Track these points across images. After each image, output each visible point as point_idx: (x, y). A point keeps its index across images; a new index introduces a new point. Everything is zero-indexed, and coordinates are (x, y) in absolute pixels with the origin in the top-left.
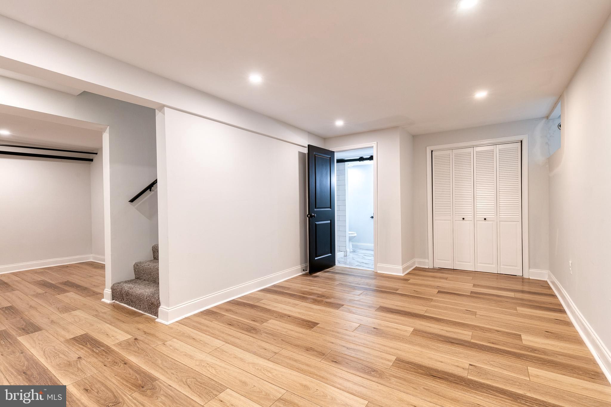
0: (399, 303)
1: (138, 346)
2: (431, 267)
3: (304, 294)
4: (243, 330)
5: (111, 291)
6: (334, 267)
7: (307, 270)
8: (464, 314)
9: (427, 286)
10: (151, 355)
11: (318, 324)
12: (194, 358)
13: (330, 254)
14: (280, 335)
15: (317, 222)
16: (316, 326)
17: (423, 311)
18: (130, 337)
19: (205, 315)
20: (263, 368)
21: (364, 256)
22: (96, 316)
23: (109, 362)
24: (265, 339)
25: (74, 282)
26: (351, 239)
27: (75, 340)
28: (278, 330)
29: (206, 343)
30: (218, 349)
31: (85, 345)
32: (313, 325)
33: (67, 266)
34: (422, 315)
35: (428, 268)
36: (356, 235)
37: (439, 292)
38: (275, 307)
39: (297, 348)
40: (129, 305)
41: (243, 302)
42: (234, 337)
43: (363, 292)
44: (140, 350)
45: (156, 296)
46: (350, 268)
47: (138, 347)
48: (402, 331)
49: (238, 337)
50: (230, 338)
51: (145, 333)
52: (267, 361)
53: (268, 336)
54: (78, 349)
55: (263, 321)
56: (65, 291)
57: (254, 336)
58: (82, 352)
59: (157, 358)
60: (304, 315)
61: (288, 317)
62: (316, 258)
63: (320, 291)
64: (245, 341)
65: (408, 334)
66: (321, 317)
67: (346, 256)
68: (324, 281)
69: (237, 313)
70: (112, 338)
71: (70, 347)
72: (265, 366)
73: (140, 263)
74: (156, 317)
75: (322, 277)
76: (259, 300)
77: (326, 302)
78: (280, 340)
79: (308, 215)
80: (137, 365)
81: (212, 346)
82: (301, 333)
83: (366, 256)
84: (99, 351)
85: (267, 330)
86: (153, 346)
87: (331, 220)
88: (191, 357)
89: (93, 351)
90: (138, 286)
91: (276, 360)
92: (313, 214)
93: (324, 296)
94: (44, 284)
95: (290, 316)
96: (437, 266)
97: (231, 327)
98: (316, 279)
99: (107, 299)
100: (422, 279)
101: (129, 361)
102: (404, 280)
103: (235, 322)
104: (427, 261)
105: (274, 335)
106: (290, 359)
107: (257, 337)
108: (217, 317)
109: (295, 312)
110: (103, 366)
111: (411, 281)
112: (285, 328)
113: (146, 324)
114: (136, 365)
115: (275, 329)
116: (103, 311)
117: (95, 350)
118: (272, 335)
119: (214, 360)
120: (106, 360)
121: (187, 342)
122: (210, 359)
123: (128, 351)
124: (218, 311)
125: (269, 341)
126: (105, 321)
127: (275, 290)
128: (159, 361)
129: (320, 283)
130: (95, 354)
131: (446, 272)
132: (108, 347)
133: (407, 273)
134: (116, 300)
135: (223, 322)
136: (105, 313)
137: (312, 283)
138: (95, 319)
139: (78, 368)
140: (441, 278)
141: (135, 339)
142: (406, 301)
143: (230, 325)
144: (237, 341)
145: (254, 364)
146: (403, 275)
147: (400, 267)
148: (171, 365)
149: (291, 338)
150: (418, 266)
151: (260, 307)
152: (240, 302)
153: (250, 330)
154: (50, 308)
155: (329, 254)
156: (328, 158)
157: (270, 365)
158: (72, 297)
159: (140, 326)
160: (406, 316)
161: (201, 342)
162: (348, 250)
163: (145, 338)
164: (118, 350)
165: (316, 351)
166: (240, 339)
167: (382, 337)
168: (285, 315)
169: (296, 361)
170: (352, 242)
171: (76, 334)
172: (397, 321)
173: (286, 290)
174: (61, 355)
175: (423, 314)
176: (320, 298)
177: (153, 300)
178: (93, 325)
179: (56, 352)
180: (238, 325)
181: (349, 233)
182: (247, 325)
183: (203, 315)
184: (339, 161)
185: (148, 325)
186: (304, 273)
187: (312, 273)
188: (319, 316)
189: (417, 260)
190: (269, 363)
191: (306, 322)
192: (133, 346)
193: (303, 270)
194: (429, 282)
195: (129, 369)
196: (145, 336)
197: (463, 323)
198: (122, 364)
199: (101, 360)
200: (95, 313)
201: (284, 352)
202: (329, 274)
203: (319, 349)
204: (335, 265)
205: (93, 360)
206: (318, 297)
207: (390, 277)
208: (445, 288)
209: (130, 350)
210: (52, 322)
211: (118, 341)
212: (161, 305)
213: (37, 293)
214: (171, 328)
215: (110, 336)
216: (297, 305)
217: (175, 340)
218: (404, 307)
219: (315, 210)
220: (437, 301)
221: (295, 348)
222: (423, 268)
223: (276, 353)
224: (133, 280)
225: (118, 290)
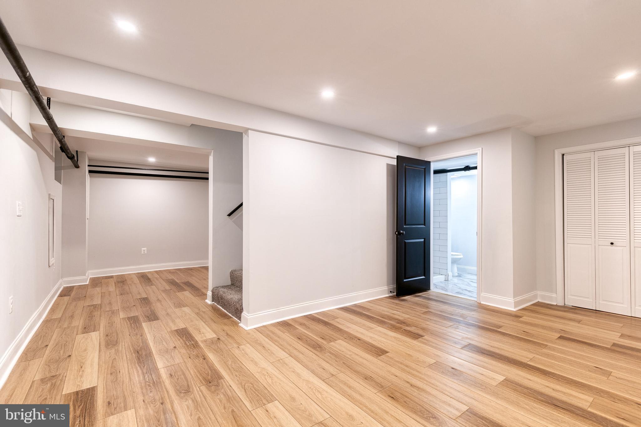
0: (496, 344)
1: (219, 345)
2: (561, 303)
3: (383, 318)
4: (309, 345)
5: (211, 293)
6: (429, 292)
7: (394, 292)
8: (591, 371)
9: (544, 327)
10: (225, 355)
11: (387, 352)
12: (258, 365)
13: (424, 277)
14: (343, 358)
15: (407, 240)
16: (385, 355)
17: (527, 358)
18: (215, 336)
19: (281, 325)
20: (316, 388)
21: (469, 282)
22: (197, 314)
23: (194, 355)
24: (327, 358)
25: (192, 282)
26: (454, 261)
27: (177, 332)
28: (343, 352)
29: (272, 353)
30: (281, 361)
31: (182, 337)
32: (381, 353)
33: (191, 269)
34: (524, 363)
35: (556, 305)
36: (462, 257)
37: (561, 337)
38: (348, 327)
39: (355, 374)
40: (223, 307)
41: (319, 318)
42: (299, 351)
43: (453, 324)
44: (219, 350)
45: (240, 302)
46: (447, 295)
47: (218, 347)
48: (488, 378)
49: (302, 352)
50: (295, 352)
51: (227, 334)
52: (322, 382)
53: (331, 355)
54: (176, 340)
55: (332, 341)
56: (183, 290)
57: (318, 354)
58: (179, 342)
59: (229, 359)
60: (375, 340)
61: (358, 340)
62: (405, 280)
63: (402, 317)
64: (307, 357)
65: (495, 384)
66: (392, 346)
67: (447, 280)
68: (410, 306)
69: (309, 328)
70: (202, 335)
71: (172, 337)
72: (318, 386)
73: (235, 271)
74: (240, 322)
75: (410, 301)
76: (335, 318)
77: (405, 330)
78: (341, 362)
79: (396, 232)
80: (212, 361)
81: (276, 357)
82: (366, 360)
83: (472, 282)
84: (189, 344)
85: (332, 350)
86: (230, 347)
87: (425, 239)
88: (256, 364)
89: (186, 344)
90: (231, 292)
91: (330, 382)
92: (402, 232)
93: (405, 323)
94: (173, 283)
95: (360, 339)
96: (570, 303)
97: (299, 341)
98: (402, 303)
99: (209, 300)
100: (542, 318)
101: (208, 357)
102: (516, 316)
103: (305, 337)
104: (554, 295)
105: (338, 357)
106: (345, 384)
107: (321, 356)
108: (290, 329)
109: (366, 336)
110: (189, 358)
111: (524, 319)
112: (350, 351)
113: (231, 327)
114: (212, 363)
115: (340, 350)
116: (204, 310)
117: (187, 343)
118: (336, 356)
119: (274, 370)
120: (192, 352)
121: (257, 349)
122: (271, 369)
123: (209, 348)
124: (293, 324)
125: (330, 362)
126: (202, 318)
127: (354, 310)
128: (229, 362)
129: (406, 308)
130: (185, 346)
131: (583, 313)
132: (196, 342)
133: (522, 309)
134: (215, 302)
135: (293, 336)
136: (204, 312)
137: (397, 307)
138: (196, 316)
139: (171, 356)
140: (570, 320)
141: (218, 339)
142: (508, 343)
143: (299, 339)
144: (301, 356)
145: (308, 381)
146: (514, 310)
147: (511, 300)
148: (237, 367)
149: (354, 363)
150: (540, 301)
151: (333, 325)
152: (316, 317)
153: (316, 347)
154: (169, 302)
155: (422, 276)
156: (423, 169)
157: (324, 386)
158: (187, 295)
159: (226, 328)
160: (501, 361)
161: (269, 351)
162: (450, 274)
163: (226, 339)
164: (202, 346)
165: (375, 382)
166: (303, 354)
167: (459, 381)
168: (356, 337)
169: (350, 387)
170: (457, 264)
171: (179, 327)
172: (485, 364)
173: (365, 311)
174: (164, 343)
175: (526, 362)
176: (399, 325)
177: (238, 306)
178: (192, 321)
179: (162, 339)
180: (306, 341)
181: (451, 255)
182: (315, 342)
183: (278, 326)
184: (436, 172)
185: (232, 328)
186: (391, 295)
187: (400, 296)
188: (392, 344)
189: (539, 293)
190: (322, 384)
191: (375, 348)
192: (215, 345)
193: (391, 292)
194: (550, 323)
195: (206, 365)
196: (226, 337)
197: (584, 383)
198: (202, 359)
199: (189, 352)
200: (197, 311)
201: (342, 376)
202: (420, 300)
203: (379, 380)
204: (429, 289)
205: (183, 351)
206: (398, 323)
207: (496, 311)
208: (571, 333)
209: (212, 348)
210: (168, 314)
211: (205, 338)
212: (244, 311)
213: (166, 289)
214: (249, 334)
215: (202, 332)
216: (372, 328)
217: (248, 345)
218: (502, 349)
219: (404, 226)
220: (554, 349)
221: (353, 373)
222: (548, 304)
223: (333, 375)
224: (228, 286)
225: (216, 293)
